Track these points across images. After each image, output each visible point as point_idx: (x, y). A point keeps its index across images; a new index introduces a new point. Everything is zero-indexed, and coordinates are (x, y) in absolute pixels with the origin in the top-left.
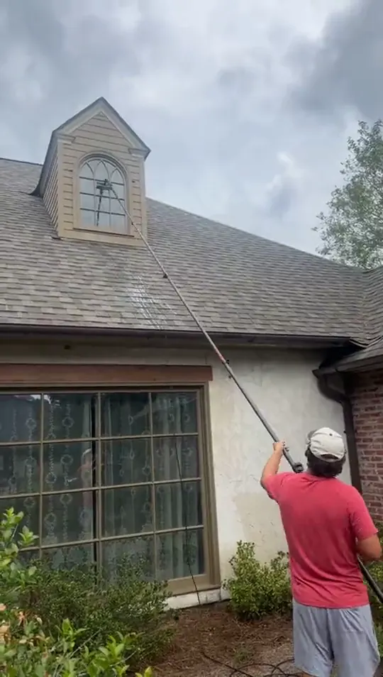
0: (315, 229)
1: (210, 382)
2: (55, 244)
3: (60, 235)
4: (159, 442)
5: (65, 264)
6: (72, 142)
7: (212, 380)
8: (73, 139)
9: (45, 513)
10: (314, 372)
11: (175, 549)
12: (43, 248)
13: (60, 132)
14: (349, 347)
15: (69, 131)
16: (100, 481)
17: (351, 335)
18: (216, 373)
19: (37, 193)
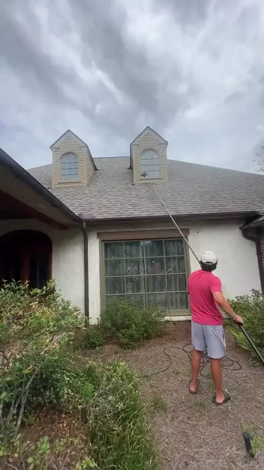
0: (254, 161)
1: (188, 235)
2: (133, 186)
3: (134, 183)
4: (168, 259)
5: (134, 194)
6: (138, 146)
7: (189, 234)
8: (138, 145)
9: (127, 283)
10: (240, 228)
11: (176, 300)
12: (130, 189)
13: (133, 143)
14: (255, 216)
15: (136, 143)
16: (146, 273)
17: (256, 210)
18: (191, 232)
19: (131, 168)
